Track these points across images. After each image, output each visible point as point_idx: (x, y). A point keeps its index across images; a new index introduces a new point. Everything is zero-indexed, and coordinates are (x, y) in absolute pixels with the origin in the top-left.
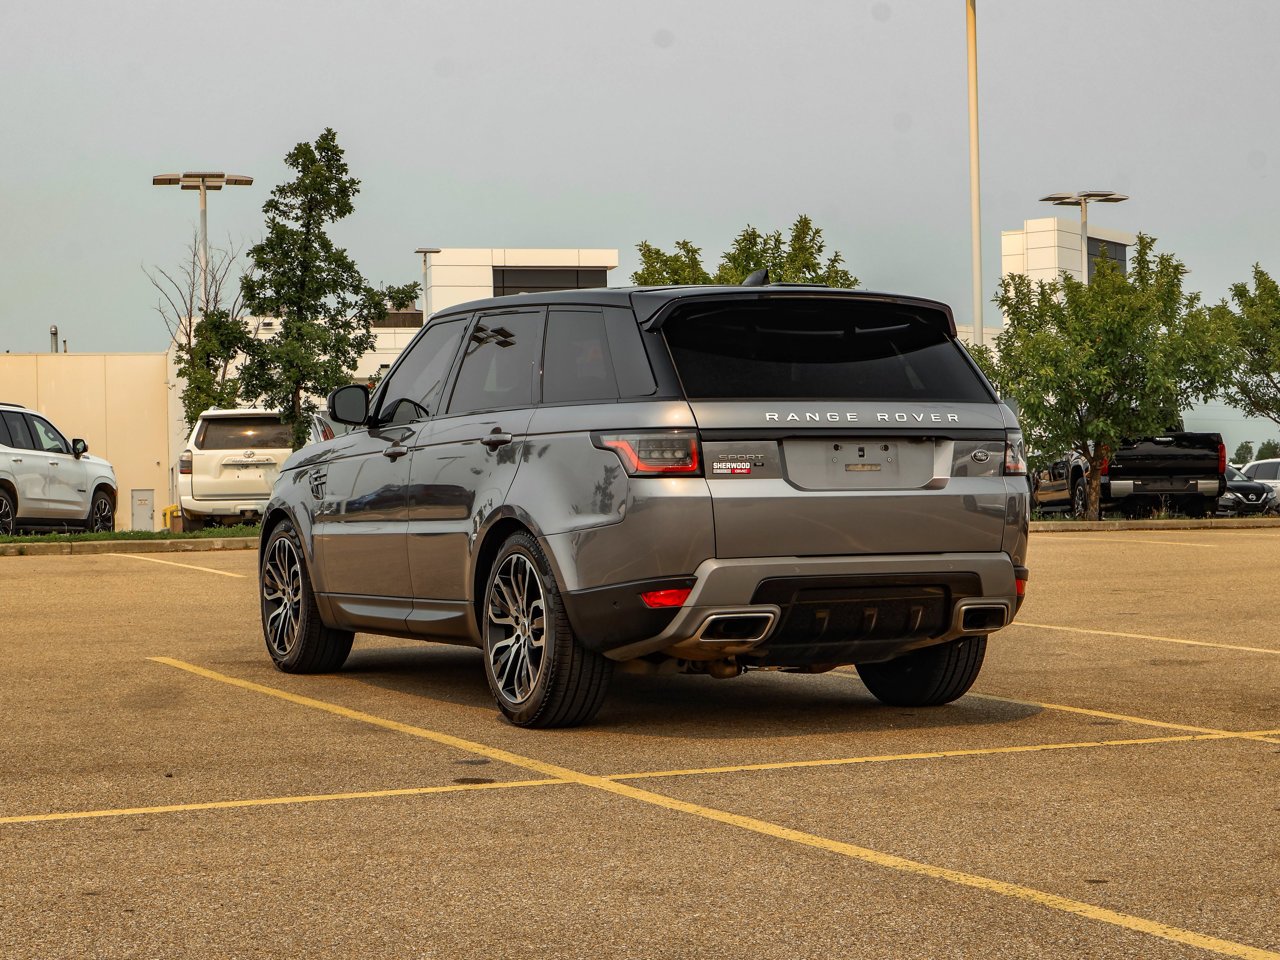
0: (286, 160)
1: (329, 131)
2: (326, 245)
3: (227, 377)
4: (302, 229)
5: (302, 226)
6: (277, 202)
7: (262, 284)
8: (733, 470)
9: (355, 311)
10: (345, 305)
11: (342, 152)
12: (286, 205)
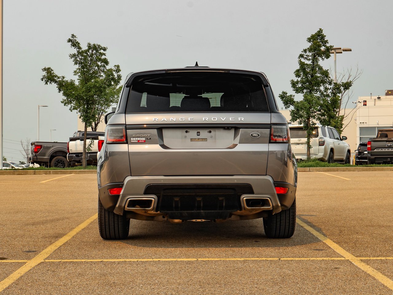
0: (307, 40)
1: (320, 29)
2: (320, 68)
3: (340, 115)
4: (311, 63)
5: (312, 62)
6: (303, 55)
7: (297, 82)
8: (138, 141)
9: (331, 90)
10: (326, 89)
11: (325, 36)
12: (307, 55)
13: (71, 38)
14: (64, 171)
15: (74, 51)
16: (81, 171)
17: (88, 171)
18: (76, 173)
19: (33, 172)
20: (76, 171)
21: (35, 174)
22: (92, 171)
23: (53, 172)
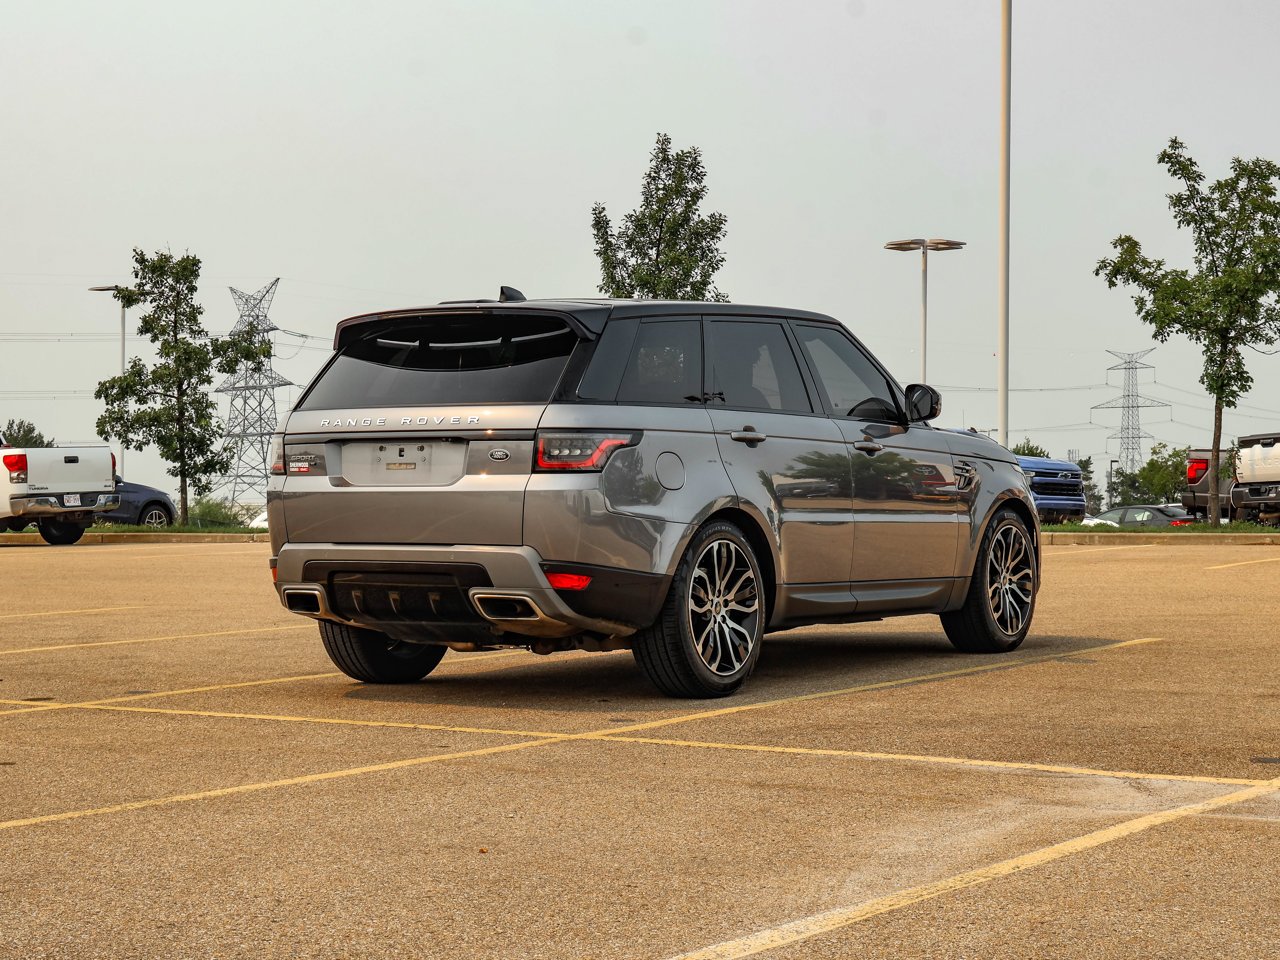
8: (300, 469)
13: (1170, 151)
14: (1130, 537)
15: (1180, 186)
16: (1176, 537)
17: (1194, 537)
18: (1163, 543)
19: (1048, 536)
20: (1164, 537)
21: (1052, 544)
22: (1208, 537)
23: (1100, 537)
